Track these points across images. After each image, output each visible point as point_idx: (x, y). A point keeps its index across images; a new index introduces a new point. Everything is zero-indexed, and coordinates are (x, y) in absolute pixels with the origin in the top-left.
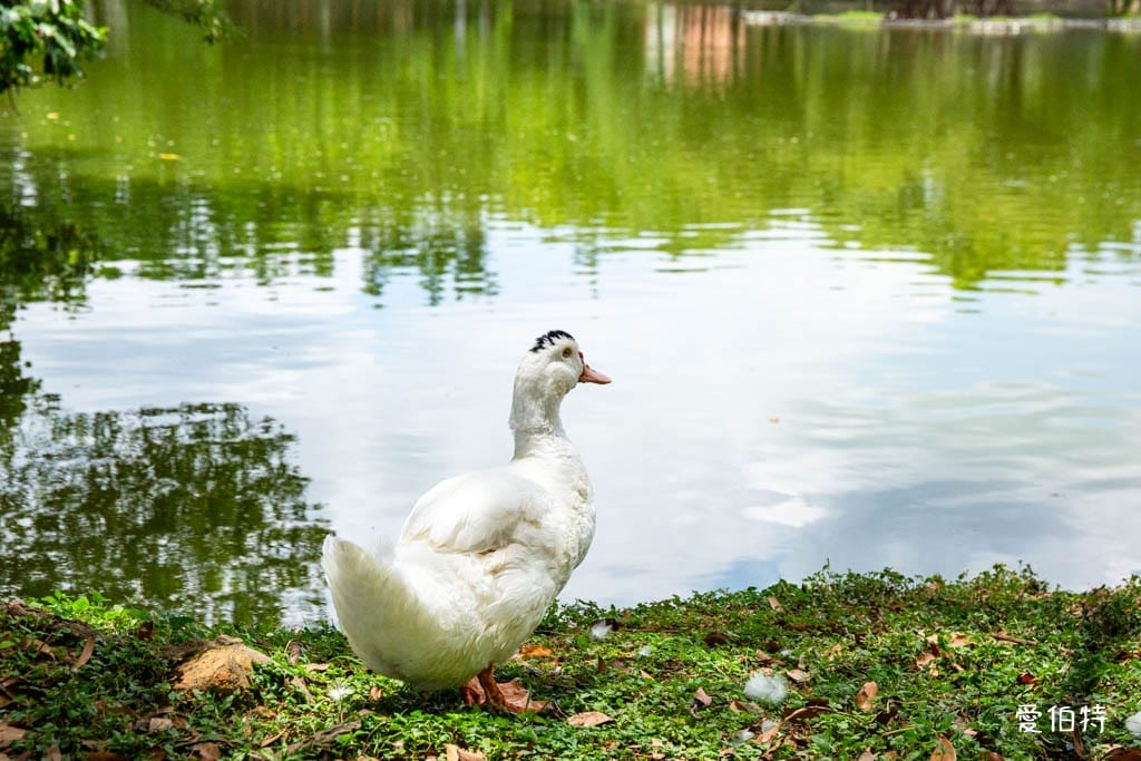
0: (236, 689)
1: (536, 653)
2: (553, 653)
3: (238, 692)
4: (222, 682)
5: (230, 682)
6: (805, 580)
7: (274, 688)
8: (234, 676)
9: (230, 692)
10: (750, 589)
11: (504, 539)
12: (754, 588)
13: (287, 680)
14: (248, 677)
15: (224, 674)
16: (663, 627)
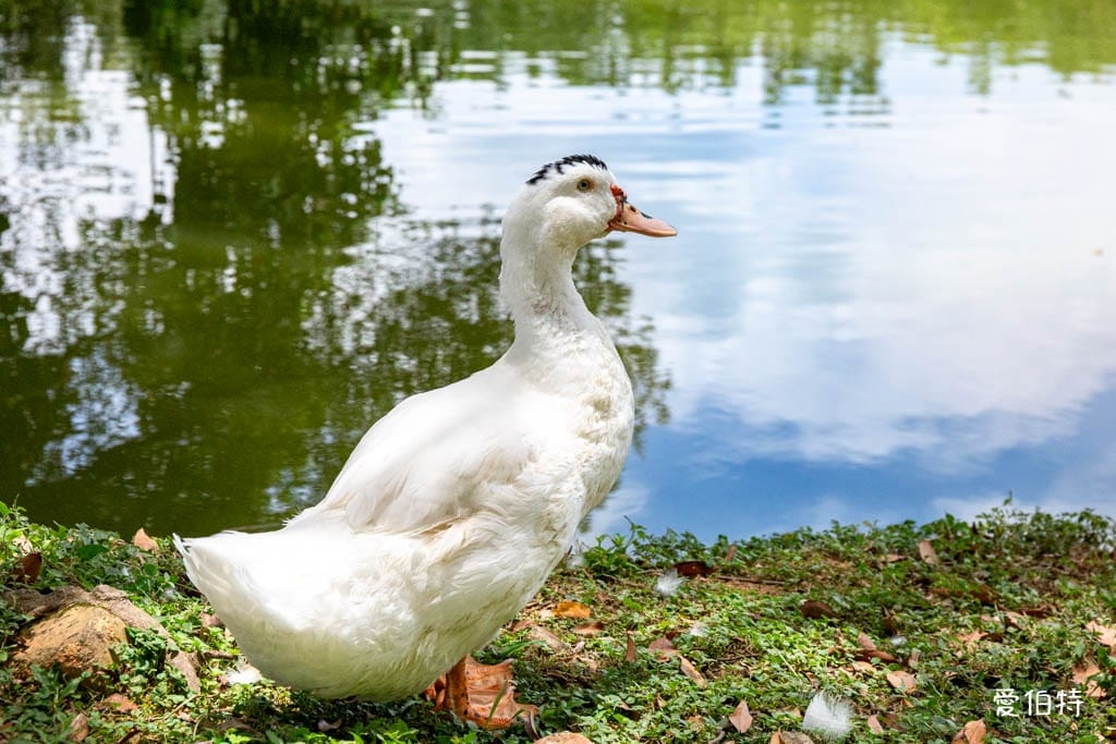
0: (86, 668)
1: (571, 613)
2: (592, 615)
3: (88, 673)
4: (68, 659)
5: (79, 659)
6: (979, 517)
7: (143, 668)
8: (87, 651)
9: (77, 673)
10: (907, 522)
11: (464, 506)
12: (913, 522)
13: (168, 656)
14: (112, 651)
15: (73, 647)
16: (767, 577)
